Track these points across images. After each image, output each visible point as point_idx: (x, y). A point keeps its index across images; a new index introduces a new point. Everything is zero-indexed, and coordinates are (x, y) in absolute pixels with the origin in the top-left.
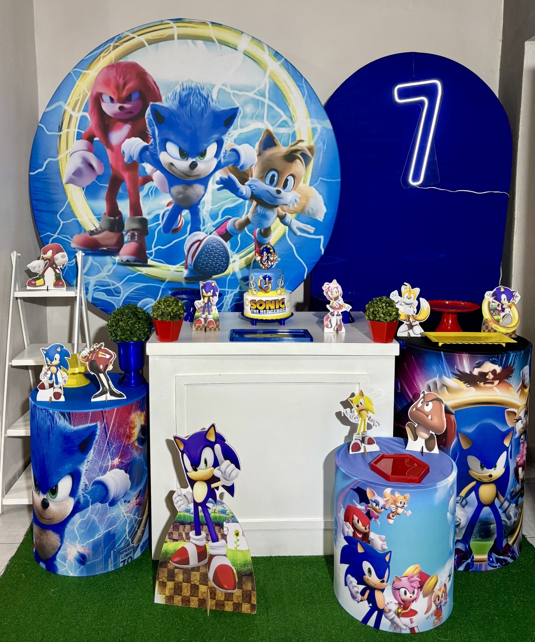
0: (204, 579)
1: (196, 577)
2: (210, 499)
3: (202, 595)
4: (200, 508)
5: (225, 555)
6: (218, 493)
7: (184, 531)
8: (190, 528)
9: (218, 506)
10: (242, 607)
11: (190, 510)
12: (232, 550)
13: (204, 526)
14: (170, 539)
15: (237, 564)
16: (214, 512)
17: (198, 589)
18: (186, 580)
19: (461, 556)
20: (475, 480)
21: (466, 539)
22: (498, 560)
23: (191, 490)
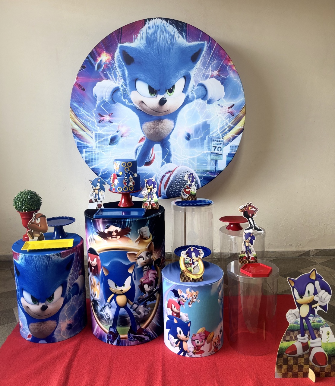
0: (307, 361)
1: (301, 361)
2: (311, 314)
3: (305, 370)
4: (304, 320)
5: (320, 347)
6: (316, 310)
7: (293, 335)
8: (297, 333)
9: (316, 318)
10: (330, 374)
11: (298, 322)
12: (325, 343)
13: (307, 331)
14: (284, 340)
15: (328, 351)
16: (314, 322)
17: (303, 367)
18: (295, 363)
19: (114, 335)
20: (113, 293)
21: (114, 326)
22: (135, 337)
23: (298, 310)
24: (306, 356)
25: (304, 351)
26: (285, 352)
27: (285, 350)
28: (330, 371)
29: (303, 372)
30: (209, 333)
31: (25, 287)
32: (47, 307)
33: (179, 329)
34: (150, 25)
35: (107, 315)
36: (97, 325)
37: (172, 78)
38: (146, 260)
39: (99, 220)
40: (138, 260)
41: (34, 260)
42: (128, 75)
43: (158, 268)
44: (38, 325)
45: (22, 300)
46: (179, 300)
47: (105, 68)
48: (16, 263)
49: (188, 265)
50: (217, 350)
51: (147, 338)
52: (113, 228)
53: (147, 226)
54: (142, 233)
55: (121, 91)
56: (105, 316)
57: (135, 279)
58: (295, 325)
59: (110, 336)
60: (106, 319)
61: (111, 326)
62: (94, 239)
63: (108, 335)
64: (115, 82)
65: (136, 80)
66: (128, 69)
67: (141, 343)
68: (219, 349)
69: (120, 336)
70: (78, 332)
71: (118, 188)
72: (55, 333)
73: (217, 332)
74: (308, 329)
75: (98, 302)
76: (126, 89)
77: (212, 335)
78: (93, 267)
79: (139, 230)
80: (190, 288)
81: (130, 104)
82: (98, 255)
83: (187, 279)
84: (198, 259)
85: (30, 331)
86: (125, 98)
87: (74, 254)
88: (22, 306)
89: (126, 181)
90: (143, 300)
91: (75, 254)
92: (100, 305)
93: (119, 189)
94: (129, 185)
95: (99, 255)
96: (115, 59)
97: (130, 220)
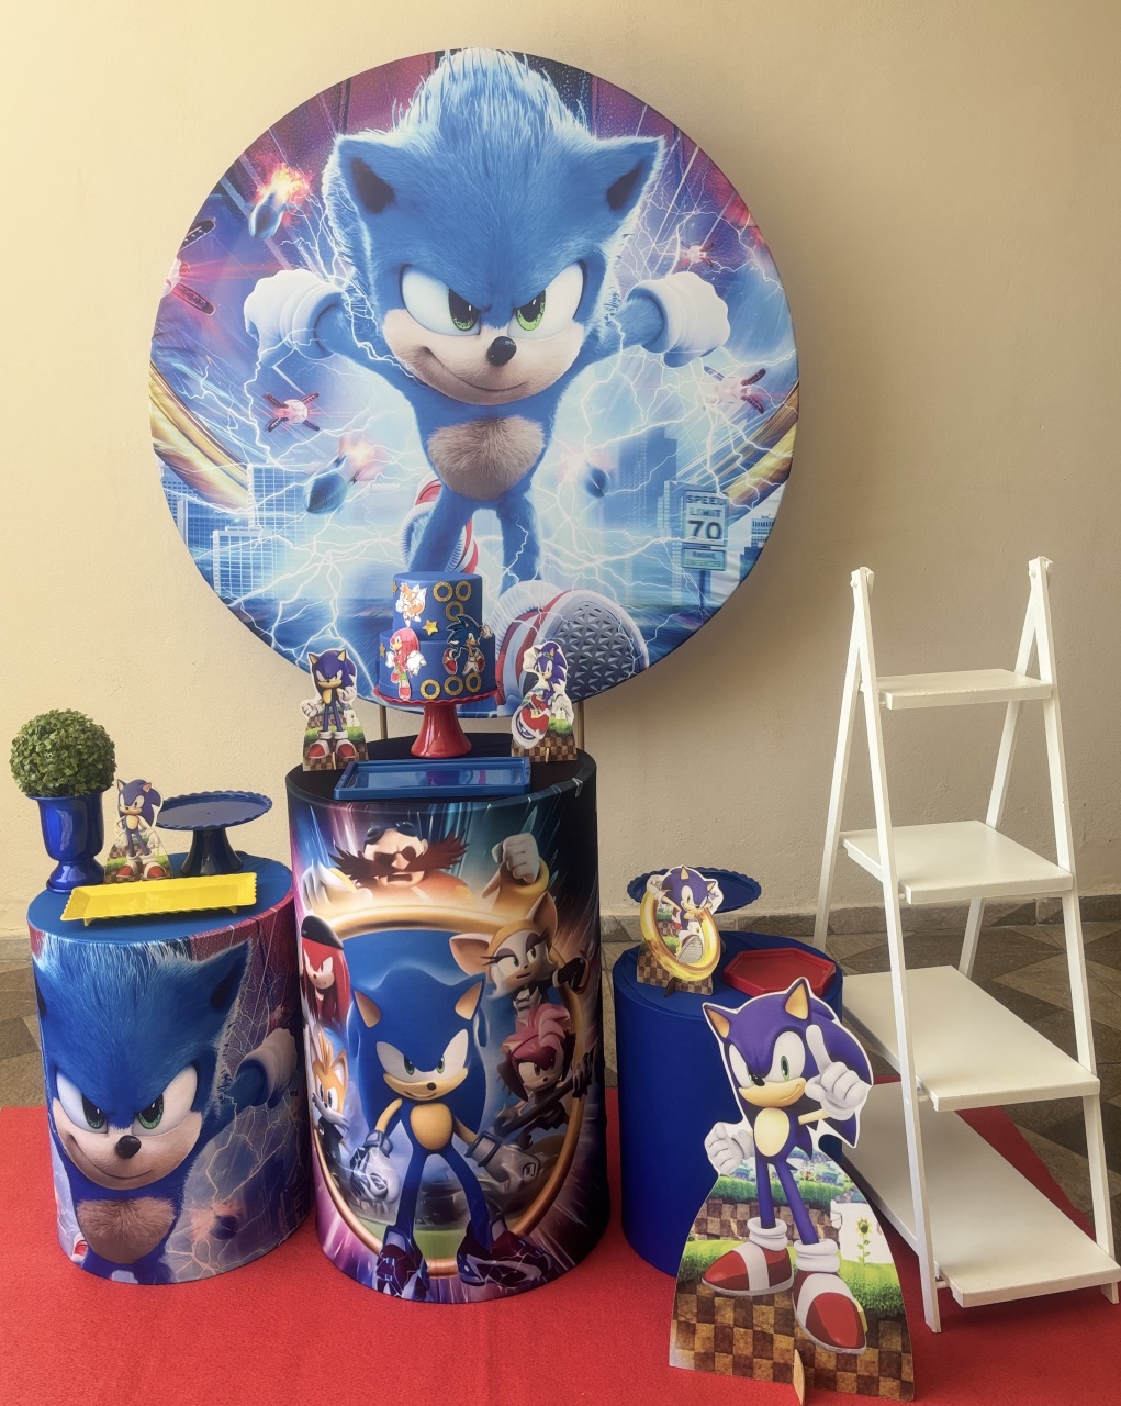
0: (786, 1321)
1: (765, 1317)
2: (796, 1149)
3: (781, 1355)
4: (772, 1168)
5: (835, 1274)
6: (815, 1136)
7: (733, 1216)
8: (748, 1211)
9: (817, 1165)
10: (877, 1385)
11: (748, 1171)
12: (853, 1263)
13: (782, 1208)
14: (700, 1233)
15: (865, 1293)
16: (807, 1178)
17: (771, 1341)
18: (741, 1320)
19: (404, 1261)
20: (398, 1096)
21: (403, 1226)
22: (484, 1269)
23: (749, 1129)
24: (782, 1303)
25: (773, 1282)
26: (702, 1275)
27: (702, 1269)
28: (876, 1375)
29: (771, 1358)
34: (457, 67)
37: (537, 266)
42: (373, 251)
47: (287, 224)
51: (533, 1272)
55: (349, 309)
58: (737, 1180)
59: (390, 1263)
63: (380, 1261)
64: (325, 277)
65: (402, 269)
66: (372, 228)
74: (785, 1199)
76: (367, 303)
81: (383, 359)
86: (362, 338)
87: (246, 946)
96: (325, 190)
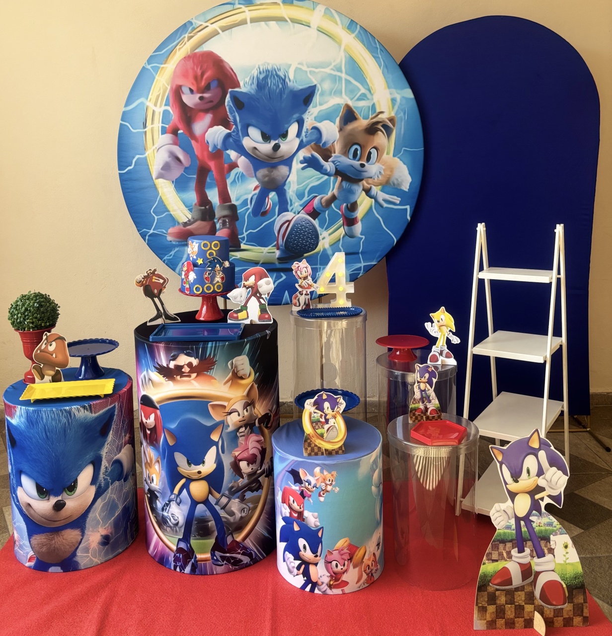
0: (530, 598)
1: (520, 597)
2: (534, 512)
3: (528, 615)
4: (522, 523)
5: (553, 571)
6: (543, 504)
7: (504, 549)
8: (511, 545)
9: (544, 518)
10: (573, 621)
11: (511, 526)
12: (561, 564)
13: (528, 542)
14: (488, 560)
15: (567, 578)
16: (539, 526)
17: (523, 609)
18: (509, 601)
19: (186, 555)
20: (184, 477)
21: (186, 538)
22: (223, 558)
23: (511, 504)
24: (528, 589)
25: (523, 580)
26: (490, 581)
27: (490, 578)
28: (572, 616)
29: (523, 617)
30: (357, 548)
31: (25, 467)
32: (64, 504)
33: (302, 542)
35: (173, 517)
36: (156, 536)
38: (243, 417)
39: (159, 345)
40: (229, 417)
41: (42, 418)
43: (266, 431)
44: (47, 537)
45: (20, 492)
46: (302, 488)
48: (9, 423)
49: (317, 424)
50: (372, 581)
51: (246, 560)
52: (183, 360)
53: (244, 354)
54: (236, 367)
56: (170, 520)
57: (223, 452)
58: (506, 531)
59: (180, 557)
60: (172, 525)
61: (181, 537)
62: (150, 379)
63: (175, 555)
67: (236, 570)
68: (375, 579)
69: (197, 556)
70: (120, 550)
71: (196, 286)
72: (79, 553)
73: (371, 547)
74: (529, 538)
75: (158, 494)
77: (361, 553)
78: (149, 429)
79: (230, 362)
80: (321, 467)
82: (156, 408)
83: (316, 450)
84: (334, 413)
85: (33, 550)
87: (115, 406)
88: (19, 504)
89: (209, 274)
90: (239, 489)
91: (117, 407)
92: (160, 500)
93: (196, 288)
94: (215, 282)
95: (158, 407)
97: (214, 345)
